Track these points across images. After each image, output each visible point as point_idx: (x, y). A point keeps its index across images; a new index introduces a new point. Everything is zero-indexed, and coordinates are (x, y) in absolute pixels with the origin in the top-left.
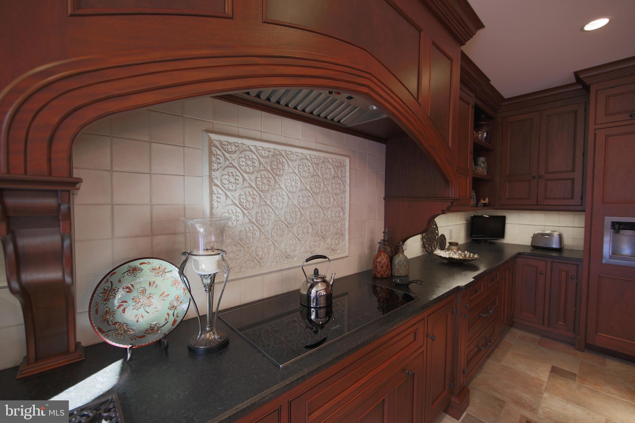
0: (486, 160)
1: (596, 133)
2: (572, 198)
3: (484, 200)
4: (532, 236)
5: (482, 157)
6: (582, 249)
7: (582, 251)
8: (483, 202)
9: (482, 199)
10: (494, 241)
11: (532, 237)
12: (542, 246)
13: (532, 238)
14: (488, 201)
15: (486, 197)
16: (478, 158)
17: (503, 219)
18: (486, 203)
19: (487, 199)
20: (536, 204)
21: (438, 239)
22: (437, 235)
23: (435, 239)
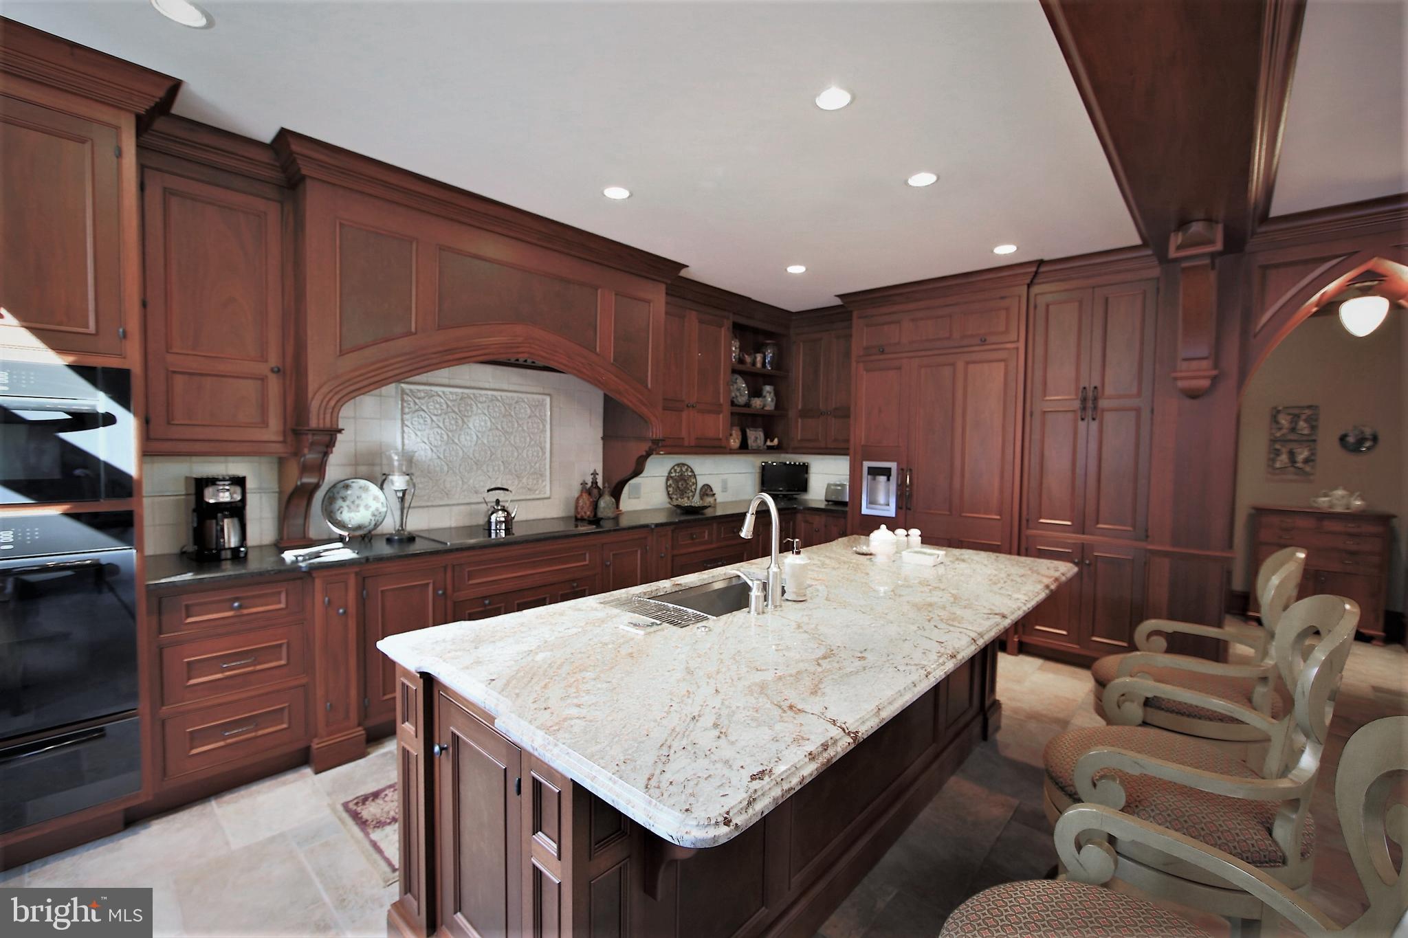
0: (774, 390)
1: (857, 367)
3: (772, 441)
4: (826, 488)
5: (768, 386)
8: (769, 443)
9: (770, 439)
10: (796, 496)
12: (834, 499)
13: (825, 491)
14: (778, 443)
15: (775, 438)
16: (762, 388)
17: (805, 468)
18: (774, 446)
19: (776, 441)
20: (825, 447)
21: (695, 489)
22: (693, 484)
23: (689, 489)
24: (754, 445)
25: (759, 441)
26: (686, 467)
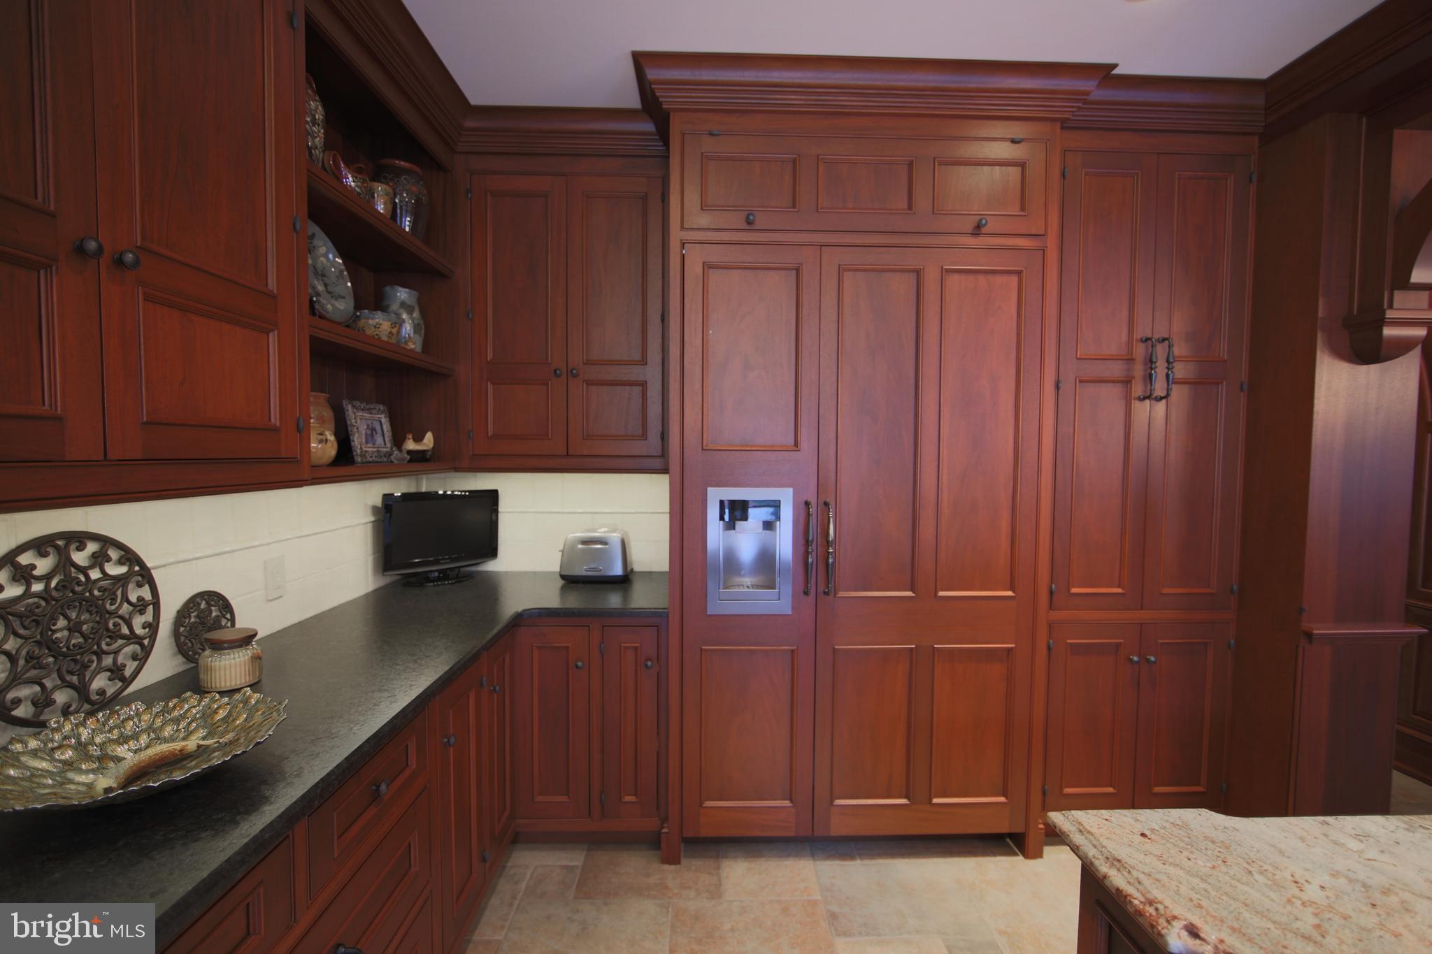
0: (419, 301)
1: (684, 255)
2: (644, 436)
3: (419, 439)
4: (561, 548)
5: (404, 286)
6: (666, 568)
7: (667, 572)
8: (411, 445)
9: (410, 436)
10: (473, 569)
11: (560, 551)
12: (584, 573)
13: (561, 553)
14: (431, 445)
15: (427, 432)
16: (388, 289)
17: (493, 496)
18: (423, 452)
19: (429, 440)
20: (566, 454)
21: (153, 627)
22: (140, 606)
23: (115, 635)
24: (370, 449)
25: (379, 440)
26: (92, 547)
